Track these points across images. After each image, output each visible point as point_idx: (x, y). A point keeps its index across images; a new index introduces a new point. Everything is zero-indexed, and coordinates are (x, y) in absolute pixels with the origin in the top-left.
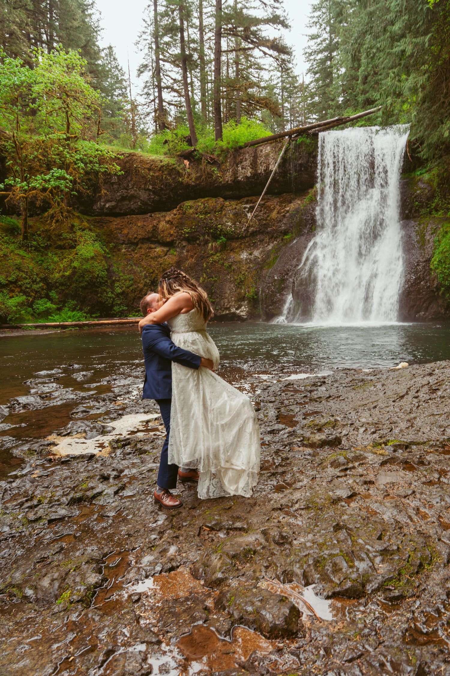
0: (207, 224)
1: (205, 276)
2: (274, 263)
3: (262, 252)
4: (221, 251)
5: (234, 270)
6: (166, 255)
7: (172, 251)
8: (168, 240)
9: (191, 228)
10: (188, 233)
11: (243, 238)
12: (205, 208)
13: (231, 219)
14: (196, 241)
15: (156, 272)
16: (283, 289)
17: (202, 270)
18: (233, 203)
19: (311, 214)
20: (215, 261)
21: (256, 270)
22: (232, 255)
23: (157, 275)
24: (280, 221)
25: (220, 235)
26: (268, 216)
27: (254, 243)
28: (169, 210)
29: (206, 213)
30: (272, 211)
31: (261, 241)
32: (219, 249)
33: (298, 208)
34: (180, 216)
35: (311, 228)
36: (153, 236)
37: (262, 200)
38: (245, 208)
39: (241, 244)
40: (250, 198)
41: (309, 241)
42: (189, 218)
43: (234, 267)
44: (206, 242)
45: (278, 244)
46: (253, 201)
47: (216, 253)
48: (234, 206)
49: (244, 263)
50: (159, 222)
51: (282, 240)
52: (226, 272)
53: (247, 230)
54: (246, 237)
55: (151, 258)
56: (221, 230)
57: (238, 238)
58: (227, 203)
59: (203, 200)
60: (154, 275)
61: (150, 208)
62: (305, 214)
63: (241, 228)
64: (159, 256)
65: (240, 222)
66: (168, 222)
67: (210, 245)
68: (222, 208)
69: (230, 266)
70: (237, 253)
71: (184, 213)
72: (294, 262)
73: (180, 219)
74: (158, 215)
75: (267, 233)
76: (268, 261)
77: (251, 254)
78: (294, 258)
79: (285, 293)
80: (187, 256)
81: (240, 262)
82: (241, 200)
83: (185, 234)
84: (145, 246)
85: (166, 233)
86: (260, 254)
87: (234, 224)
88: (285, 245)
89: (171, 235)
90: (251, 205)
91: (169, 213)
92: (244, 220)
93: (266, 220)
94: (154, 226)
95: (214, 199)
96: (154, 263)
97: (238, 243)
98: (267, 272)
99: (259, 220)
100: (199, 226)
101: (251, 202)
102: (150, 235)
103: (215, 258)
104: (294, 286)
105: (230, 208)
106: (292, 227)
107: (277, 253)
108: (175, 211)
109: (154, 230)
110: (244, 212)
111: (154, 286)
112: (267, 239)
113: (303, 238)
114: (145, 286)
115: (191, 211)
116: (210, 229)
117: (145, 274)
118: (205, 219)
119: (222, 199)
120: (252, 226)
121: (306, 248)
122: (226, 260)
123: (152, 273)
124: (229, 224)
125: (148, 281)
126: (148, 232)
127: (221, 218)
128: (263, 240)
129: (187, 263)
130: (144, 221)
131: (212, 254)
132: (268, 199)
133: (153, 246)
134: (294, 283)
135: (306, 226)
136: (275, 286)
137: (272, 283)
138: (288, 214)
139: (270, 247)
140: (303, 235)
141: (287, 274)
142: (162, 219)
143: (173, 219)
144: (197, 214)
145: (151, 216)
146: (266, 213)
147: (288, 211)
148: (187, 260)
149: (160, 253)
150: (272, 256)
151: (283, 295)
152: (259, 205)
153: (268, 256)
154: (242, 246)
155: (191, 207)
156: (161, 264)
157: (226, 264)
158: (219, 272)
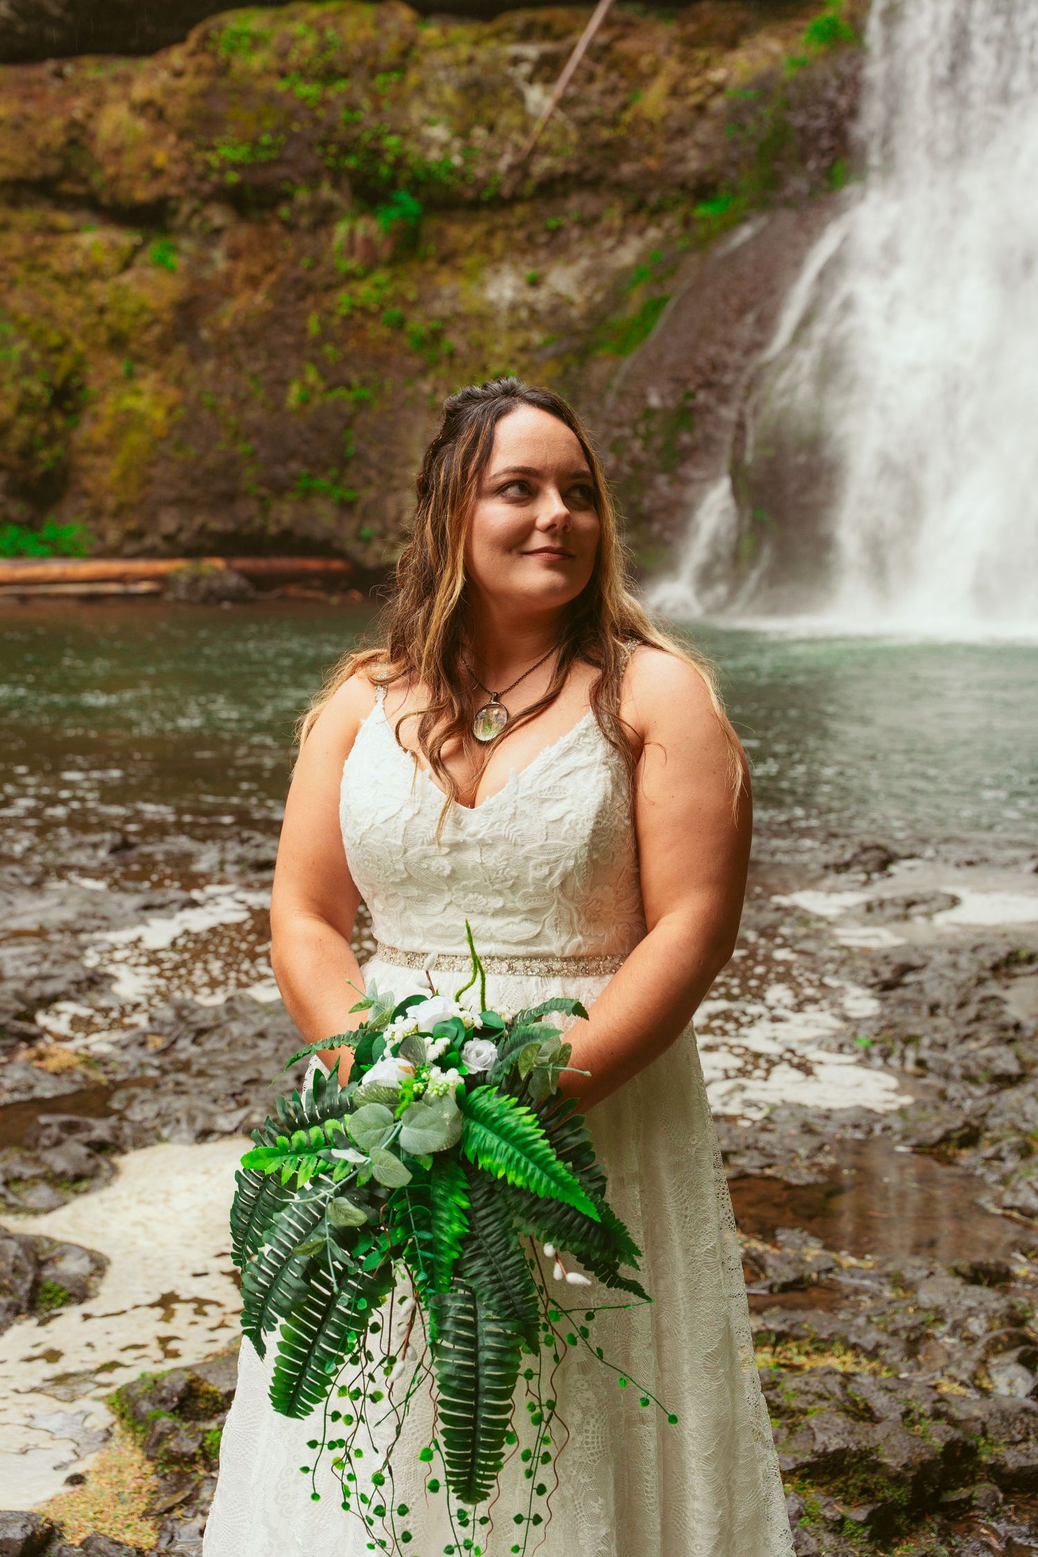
0: (332, 128)
1: (312, 375)
2: (646, 332)
3: (589, 274)
4: (393, 262)
5: (452, 355)
6: (127, 265)
7: (155, 249)
8: (143, 194)
9: (255, 143)
10: (237, 166)
11: (501, 203)
12: (323, 47)
13: (449, 109)
14: (273, 205)
15: (79, 345)
16: (686, 455)
17: (298, 348)
18: (462, 33)
19: (832, 105)
20: (364, 310)
21: (558, 357)
22: (447, 283)
23: (81, 361)
24: (682, 132)
25: (393, 184)
26: (625, 107)
27: (555, 232)
28: (150, 47)
29: (329, 75)
30: (643, 79)
31: (588, 223)
32: (385, 252)
33: (771, 75)
34: (202, 82)
35: (828, 174)
36: (68, 173)
37: (607, 23)
38: (516, 61)
39: (490, 233)
40: (542, 15)
41: (810, 232)
42: (244, 92)
43: (453, 340)
44: (325, 217)
45: (667, 242)
46: (558, 28)
47: (370, 269)
48: (464, 51)
49: (503, 322)
50: (99, 103)
51: (687, 222)
52: (414, 363)
53: (521, 168)
54: (515, 199)
55: (57, 278)
56: (399, 163)
57: (475, 205)
58: (431, 32)
59: (314, 12)
60: (65, 362)
61: (53, 34)
62: (803, 104)
63: (492, 157)
64: (96, 273)
65: (491, 128)
66: (143, 108)
67: (342, 229)
68: (405, 53)
69: (436, 336)
70: (471, 275)
71: (223, 70)
72: (745, 330)
73: (204, 94)
74: (91, 69)
75: (619, 187)
76: (617, 319)
77: (534, 283)
78: (741, 311)
79: (696, 474)
80: (229, 276)
81: (483, 318)
82: (501, 21)
83: (222, 171)
84: (28, 217)
85: (131, 161)
86: (581, 283)
87: (463, 133)
88: (701, 245)
89: (157, 173)
90: (548, 47)
91: (146, 63)
92: (508, 119)
93: (614, 123)
94: (73, 124)
95: (368, 11)
96: (65, 305)
97: (478, 230)
98: (613, 373)
99: (583, 124)
100: (293, 137)
101: (549, 32)
102: (54, 166)
103: (365, 291)
104: (739, 441)
105: (446, 56)
106: (734, 164)
107: (659, 282)
108: (176, 57)
109: (72, 142)
110: (508, 81)
111: (67, 414)
112: (613, 217)
113: (787, 218)
114: (21, 409)
115: (257, 61)
116: (345, 150)
117: (25, 355)
118: (324, 103)
119: (405, 14)
120: (547, 150)
121: (798, 265)
122: (414, 304)
123: (59, 349)
124: (439, 132)
125: (37, 388)
126: (45, 152)
127: (400, 100)
128: (596, 219)
129: (229, 314)
130: (26, 97)
131: (351, 276)
132: (629, 24)
133: (64, 220)
134: (741, 426)
135: (803, 158)
136: (648, 438)
137: (634, 425)
138: (718, 103)
139: (627, 255)
140: (787, 203)
141: (708, 385)
142: (113, 91)
143: (170, 93)
144: (283, 75)
145: (59, 74)
146: (612, 91)
147: (719, 88)
148: (228, 293)
149: (99, 256)
150: (637, 298)
151: (685, 481)
152: (589, 51)
153: (616, 297)
154: (498, 244)
155: (257, 42)
156: (102, 310)
157: (417, 325)
158: (380, 361)
